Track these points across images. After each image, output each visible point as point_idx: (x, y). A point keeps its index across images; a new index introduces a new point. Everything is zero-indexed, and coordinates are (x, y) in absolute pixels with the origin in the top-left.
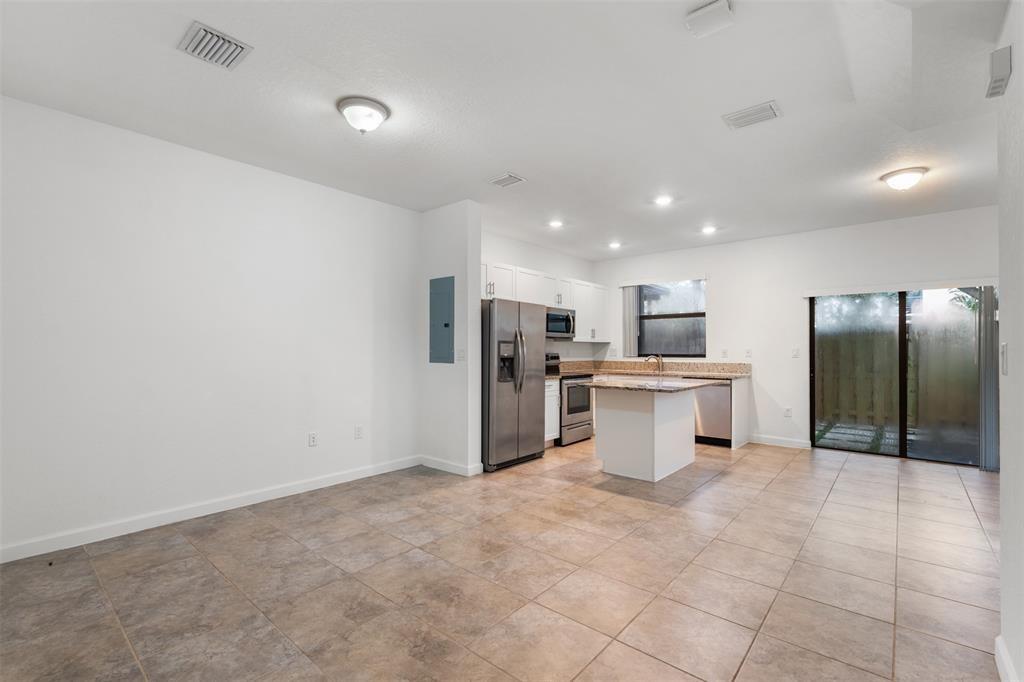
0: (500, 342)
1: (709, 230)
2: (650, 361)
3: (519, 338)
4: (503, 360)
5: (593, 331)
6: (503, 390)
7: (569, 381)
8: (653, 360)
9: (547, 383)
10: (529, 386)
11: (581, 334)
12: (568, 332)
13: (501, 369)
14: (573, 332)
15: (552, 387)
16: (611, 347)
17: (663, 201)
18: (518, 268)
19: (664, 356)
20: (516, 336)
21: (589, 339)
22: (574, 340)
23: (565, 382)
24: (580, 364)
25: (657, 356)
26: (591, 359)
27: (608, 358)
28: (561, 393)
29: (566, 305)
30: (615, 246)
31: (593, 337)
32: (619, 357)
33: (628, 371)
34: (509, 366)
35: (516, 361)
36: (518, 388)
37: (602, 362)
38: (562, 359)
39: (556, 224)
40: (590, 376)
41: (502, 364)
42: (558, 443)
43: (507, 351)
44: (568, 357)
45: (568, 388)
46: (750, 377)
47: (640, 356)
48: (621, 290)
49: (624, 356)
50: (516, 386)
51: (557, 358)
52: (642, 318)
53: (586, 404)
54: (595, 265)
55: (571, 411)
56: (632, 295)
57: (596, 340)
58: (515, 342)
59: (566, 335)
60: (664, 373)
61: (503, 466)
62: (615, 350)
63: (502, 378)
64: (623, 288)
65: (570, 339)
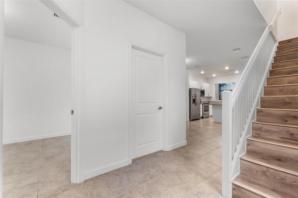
0: (193, 96)
1: (237, 72)
4: (193, 100)
5: (209, 94)
6: (193, 105)
10: (198, 105)
11: (206, 95)
12: (203, 94)
15: (201, 106)
16: (213, 98)
17: (227, 68)
21: (208, 96)
23: (204, 105)
26: (207, 101)
28: (203, 107)
29: (203, 89)
30: (214, 75)
32: (215, 100)
34: (194, 101)
35: (195, 100)
36: (196, 105)
37: (211, 101)
38: (201, 100)
39: (202, 72)
40: (209, 104)
42: (202, 117)
43: (194, 98)
47: (220, 100)
49: (216, 100)
52: (220, 91)
53: (208, 110)
54: (208, 79)
55: (205, 111)
56: (218, 86)
58: (195, 96)
59: (203, 95)
61: (193, 120)
62: (213, 99)
63: (193, 103)
64: (216, 84)
65: (204, 96)
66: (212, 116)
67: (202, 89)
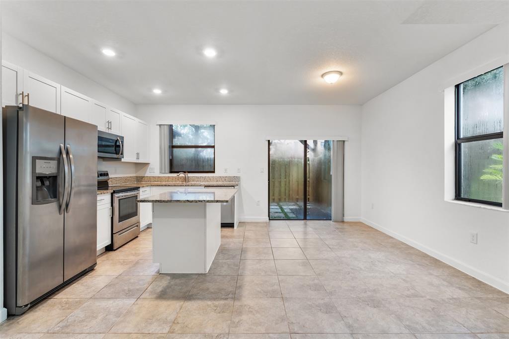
0: (34, 159)
1: (224, 92)
2: (180, 175)
3: (64, 156)
4: (40, 179)
5: (138, 154)
7: (121, 194)
8: (182, 175)
9: (99, 198)
10: (78, 203)
11: (128, 156)
12: (117, 153)
13: (37, 190)
14: (122, 154)
15: (104, 201)
16: (150, 166)
18: (64, 88)
19: (189, 172)
20: (60, 153)
21: (134, 160)
22: (123, 160)
23: (116, 195)
24: (126, 179)
25: (185, 172)
28: (112, 205)
29: (115, 131)
30: (157, 92)
31: (138, 158)
32: (157, 173)
33: (164, 183)
34: (50, 184)
35: (60, 181)
36: (63, 208)
37: (144, 177)
38: (110, 176)
40: (137, 188)
41: (39, 184)
42: (109, 248)
43: (46, 168)
44: (116, 173)
45: (119, 200)
46: (240, 184)
47: (171, 172)
48: (159, 126)
49: (161, 173)
50: (60, 207)
51: (107, 175)
52: (173, 147)
53: (134, 210)
55: (122, 219)
56: (166, 131)
57: (139, 161)
58: (59, 160)
59: (115, 156)
60: (189, 183)
62: (153, 169)
63: (35, 201)
64: (160, 125)
65: (119, 159)
66: (149, 227)
67: (109, 132)
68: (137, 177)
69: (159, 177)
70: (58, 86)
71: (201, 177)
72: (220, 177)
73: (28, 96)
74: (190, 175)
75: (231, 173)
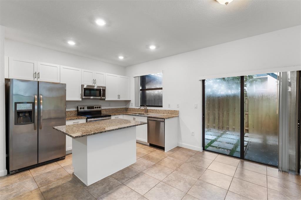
0: (16, 103)
1: (153, 48)
2: (141, 108)
5: (119, 96)
7: (93, 119)
8: (143, 108)
12: (100, 96)
14: (104, 96)
18: (62, 66)
20: (34, 100)
22: (106, 100)
23: (89, 120)
27: (130, 107)
29: (100, 84)
31: (119, 98)
36: (37, 127)
37: (128, 108)
38: (104, 108)
40: (110, 116)
46: (178, 116)
48: (134, 78)
49: (135, 106)
50: (35, 126)
51: (100, 107)
56: (139, 80)
57: (121, 99)
58: (34, 103)
59: (99, 98)
60: (147, 114)
62: (132, 104)
68: (126, 108)
69: (134, 109)
70: (58, 66)
71: (154, 110)
72: (165, 110)
73: (39, 73)
74: (148, 108)
75: (173, 108)
